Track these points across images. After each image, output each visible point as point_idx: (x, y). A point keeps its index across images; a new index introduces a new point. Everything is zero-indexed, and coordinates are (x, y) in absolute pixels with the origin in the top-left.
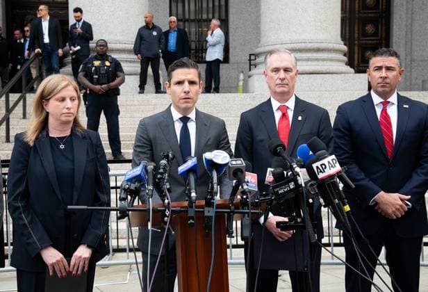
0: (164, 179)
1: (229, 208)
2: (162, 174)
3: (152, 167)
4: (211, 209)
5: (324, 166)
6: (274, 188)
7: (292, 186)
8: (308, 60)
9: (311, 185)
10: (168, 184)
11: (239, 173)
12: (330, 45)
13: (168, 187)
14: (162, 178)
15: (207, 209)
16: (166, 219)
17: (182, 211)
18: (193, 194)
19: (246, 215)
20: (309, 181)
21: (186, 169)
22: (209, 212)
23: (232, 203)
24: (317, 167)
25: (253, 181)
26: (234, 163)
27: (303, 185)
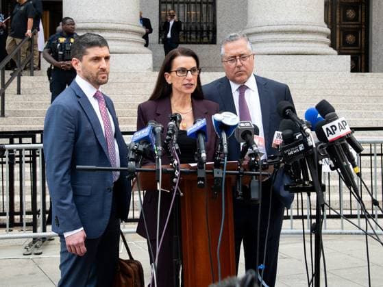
0: (173, 140)
1: (239, 170)
2: (170, 135)
3: (160, 128)
4: (220, 171)
5: (334, 128)
6: (284, 149)
7: (301, 147)
8: (294, 41)
9: (321, 147)
10: (177, 145)
11: (248, 135)
12: (314, 27)
13: (177, 148)
14: (170, 140)
15: (216, 171)
16: (175, 180)
17: (192, 172)
18: (204, 155)
19: (254, 177)
20: (319, 143)
21: (195, 130)
22: (218, 173)
23: (241, 165)
24: (327, 129)
25: (261, 144)
26: (242, 125)
27: (314, 146)
